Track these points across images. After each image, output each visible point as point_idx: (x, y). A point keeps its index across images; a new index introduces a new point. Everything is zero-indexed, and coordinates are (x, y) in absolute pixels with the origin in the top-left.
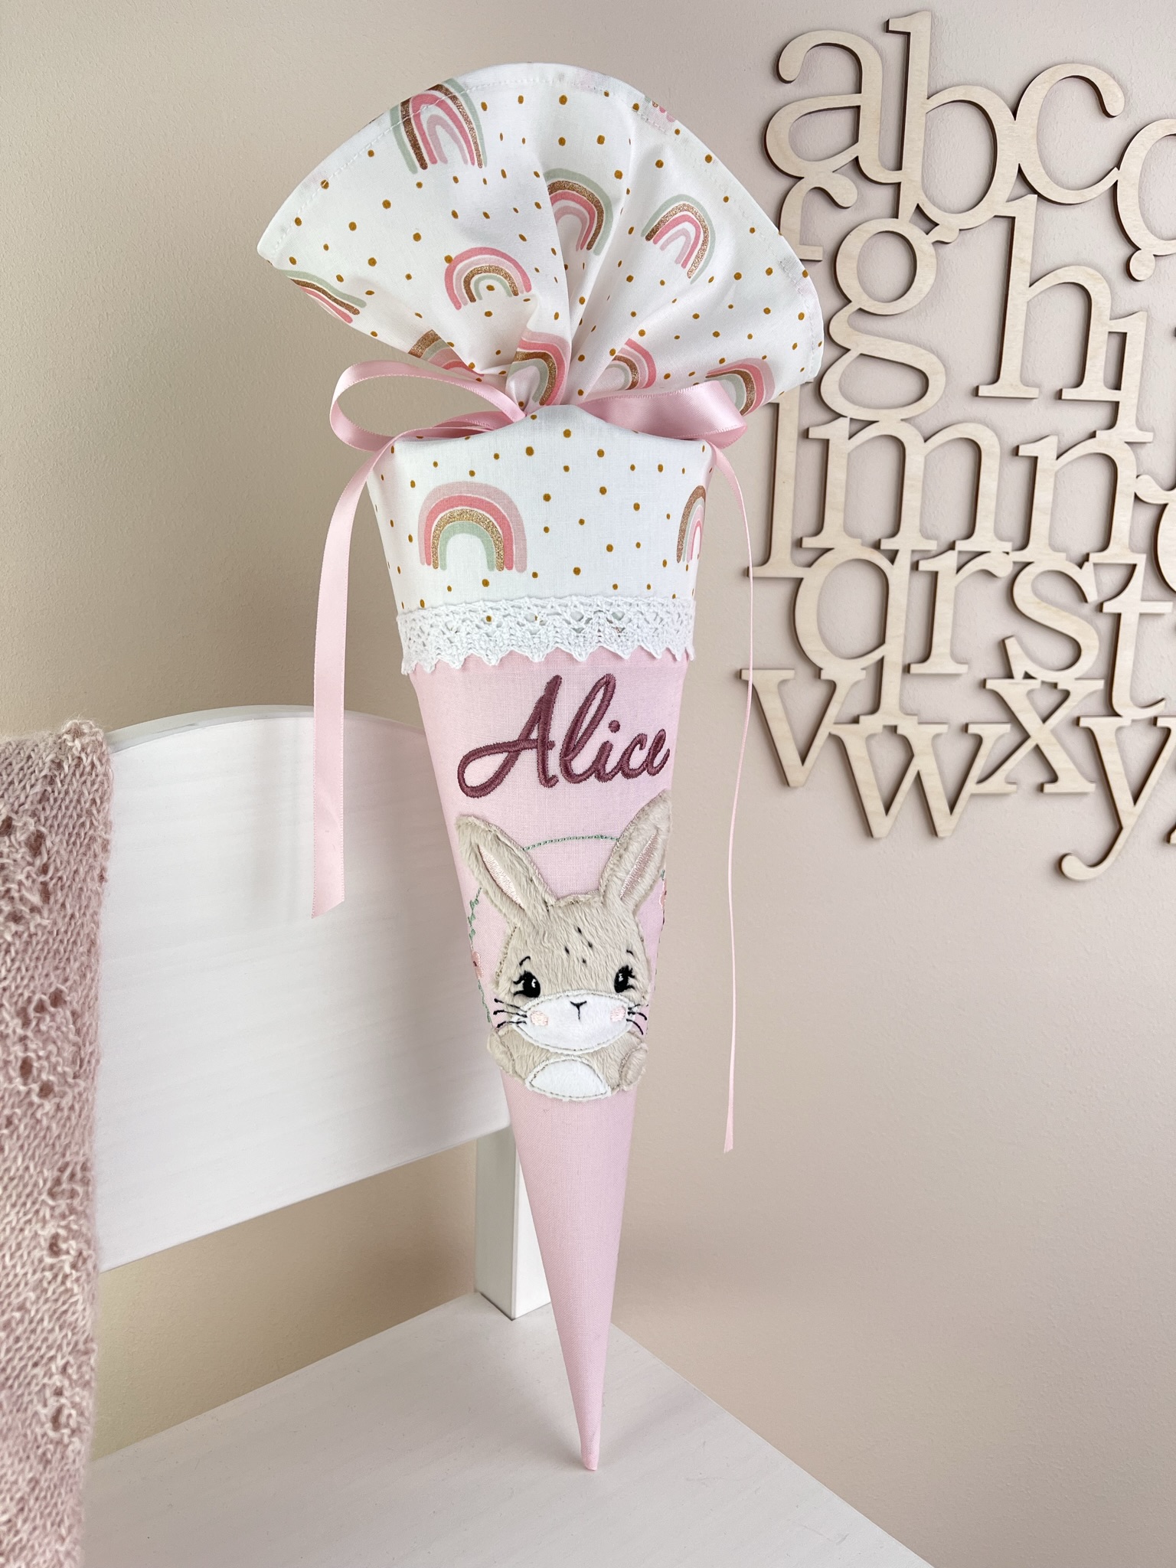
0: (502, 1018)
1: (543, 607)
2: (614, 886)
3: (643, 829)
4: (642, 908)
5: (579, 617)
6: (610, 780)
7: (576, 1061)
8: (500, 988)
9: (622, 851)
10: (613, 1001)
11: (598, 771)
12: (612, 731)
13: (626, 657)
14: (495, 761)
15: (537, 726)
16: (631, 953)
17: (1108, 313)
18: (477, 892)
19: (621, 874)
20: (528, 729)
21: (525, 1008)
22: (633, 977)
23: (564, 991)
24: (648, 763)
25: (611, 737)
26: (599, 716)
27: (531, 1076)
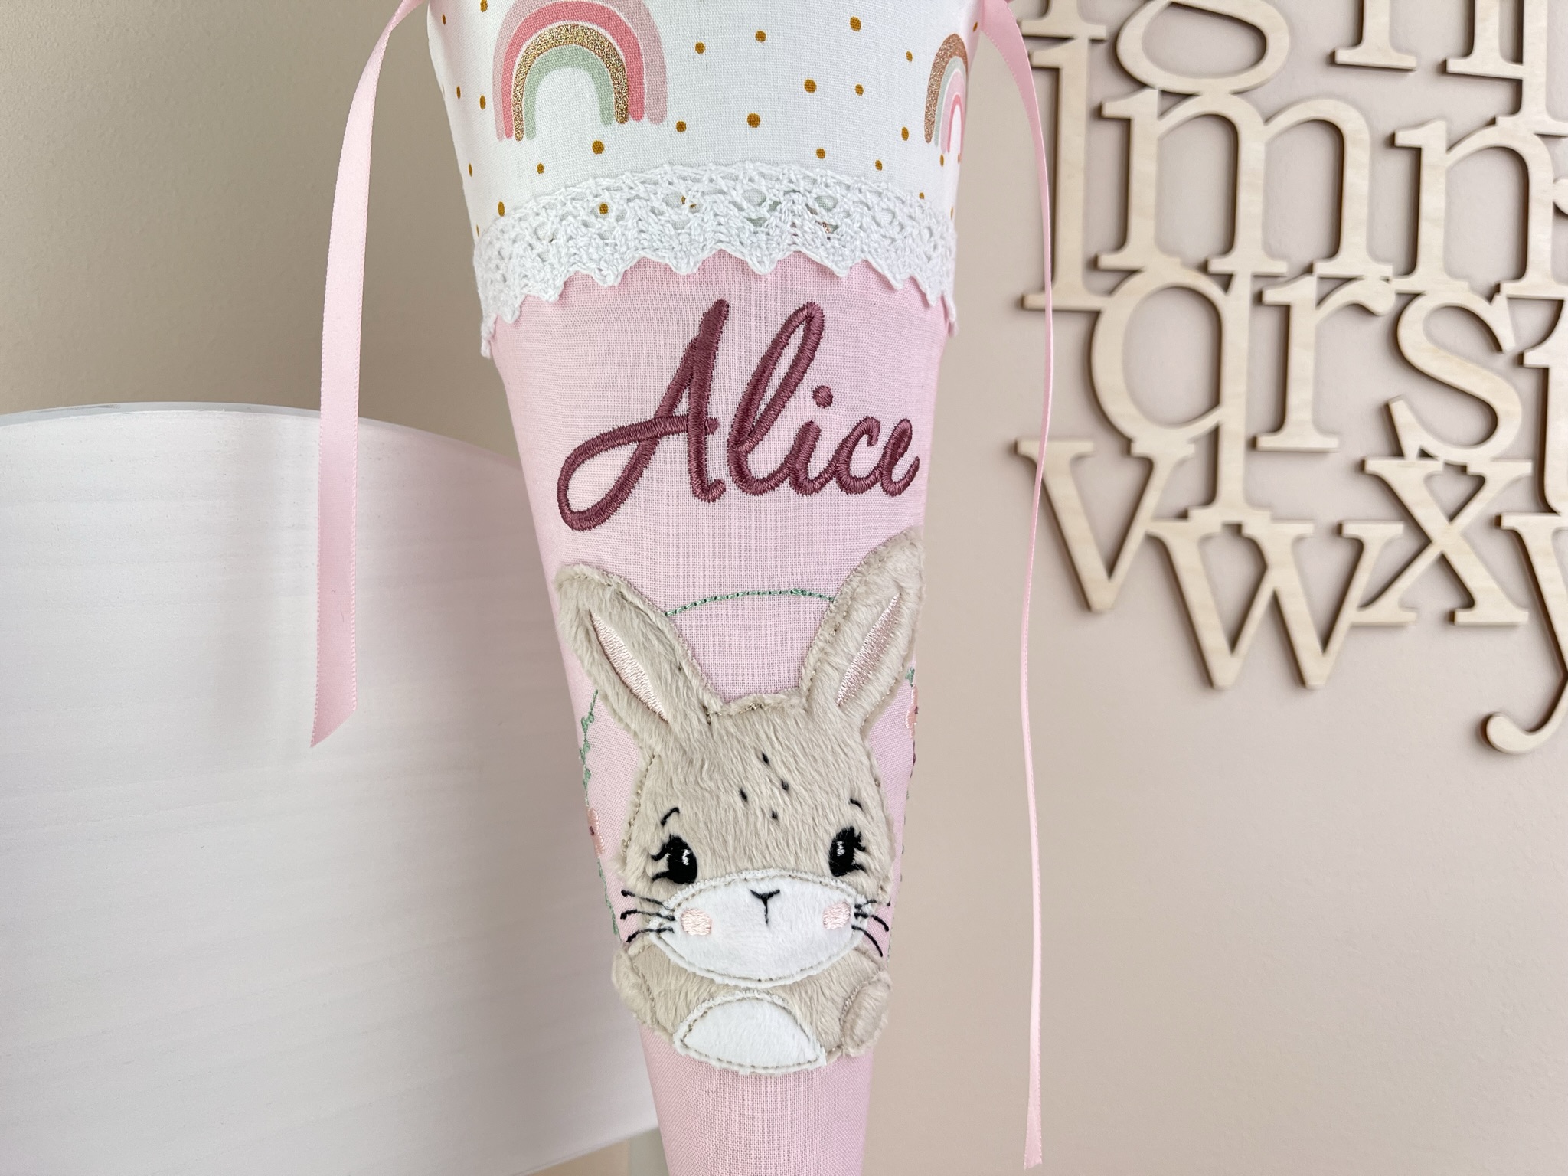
0: (633, 923)
1: (695, 181)
2: (825, 680)
3: (876, 584)
4: (877, 728)
5: (758, 199)
6: (816, 491)
7: (762, 1000)
8: (629, 867)
9: (839, 619)
10: (827, 890)
11: (795, 473)
12: (819, 405)
13: (841, 272)
14: (618, 459)
15: (686, 391)
16: (858, 804)
18: (591, 700)
19: (837, 660)
20: (673, 399)
21: (672, 904)
22: (863, 849)
23: (739, 871)
24: (882, 472)
25: (818, 415)
26: (796, 376)
27: (684, 1028)
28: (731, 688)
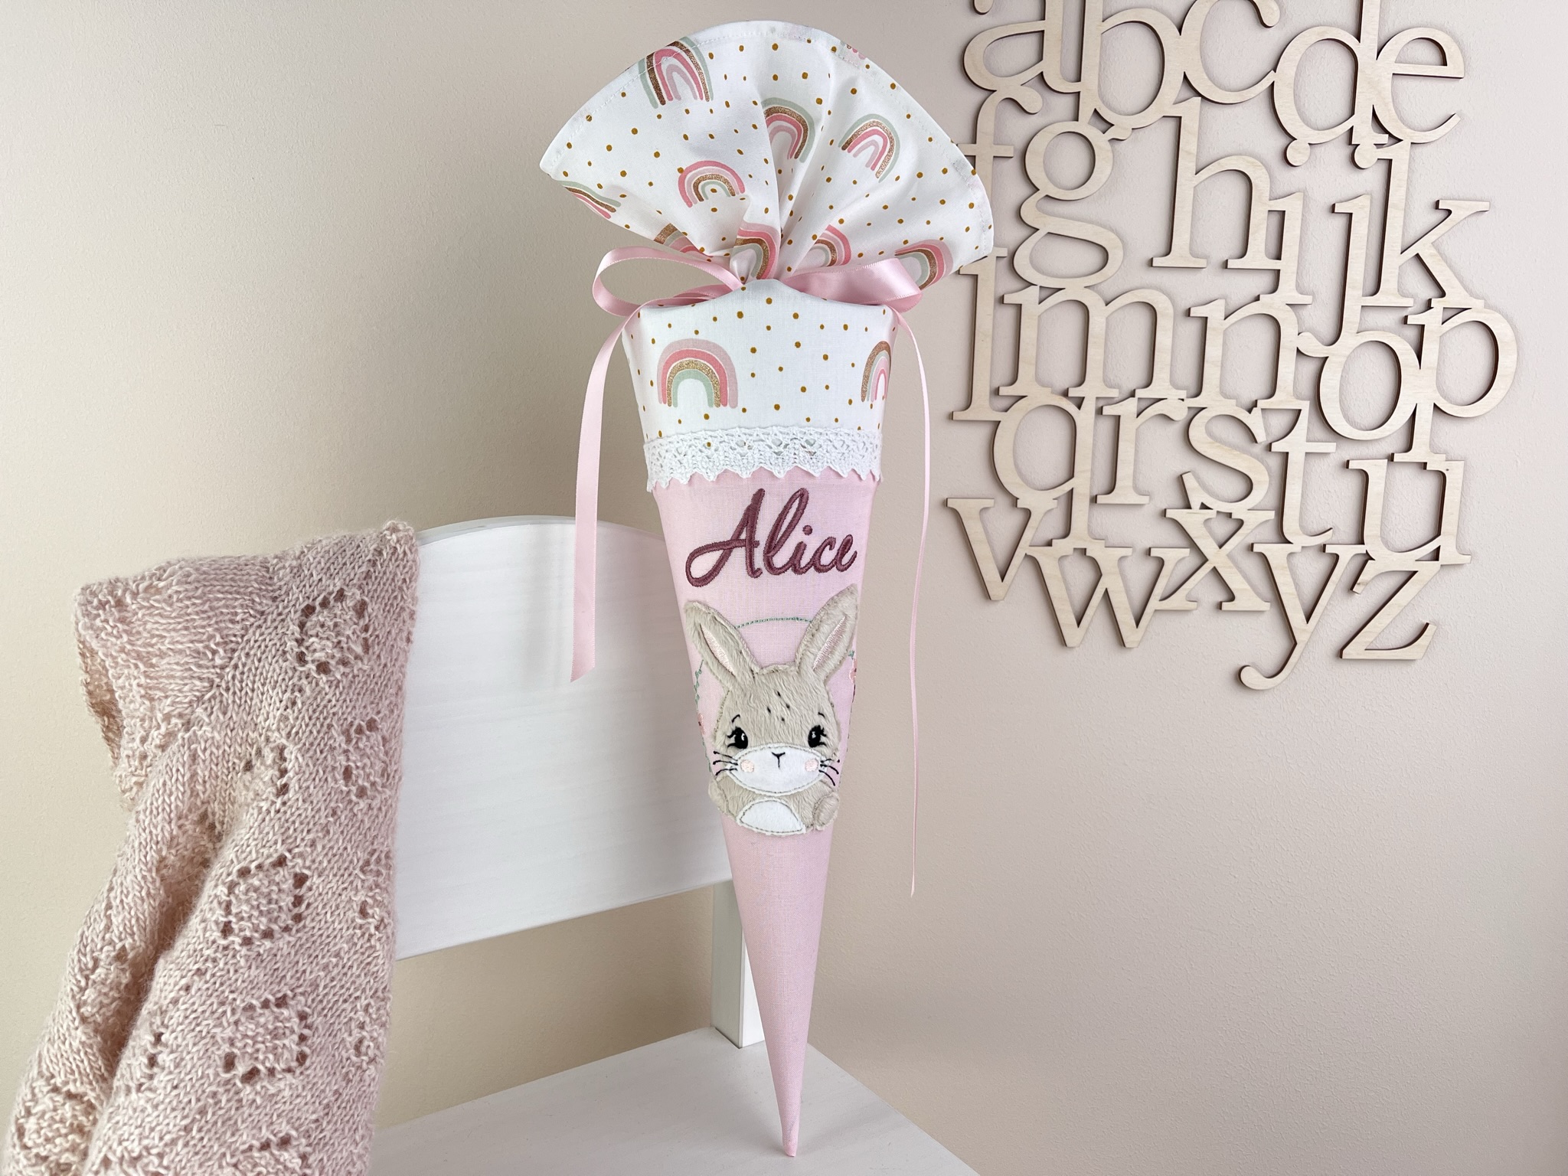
0: (719, 766)
1: (750, 435)
2: (807, 659)
3: (833, 614)
4: (832, 680)
5: (778, 443)
6: (805, 573)
7: (776, 801)
8: (717, 741)
9: (814, 631)
10: (807, 754)
11: (794, 565)
12: (805, 534)
13: (816, 475)
14: (713, 557)
15: (745, 528)
16: (822, 715)
17: (1268, 194)
19: (812, 650)
20: (739, 532)
21: (736, 757)
22: (825, 736)
23: (767, 744)
24: (837, 562)
25: (805, 538)
26: (795, 522)
27: (741, 814)
28: (765, 661)
